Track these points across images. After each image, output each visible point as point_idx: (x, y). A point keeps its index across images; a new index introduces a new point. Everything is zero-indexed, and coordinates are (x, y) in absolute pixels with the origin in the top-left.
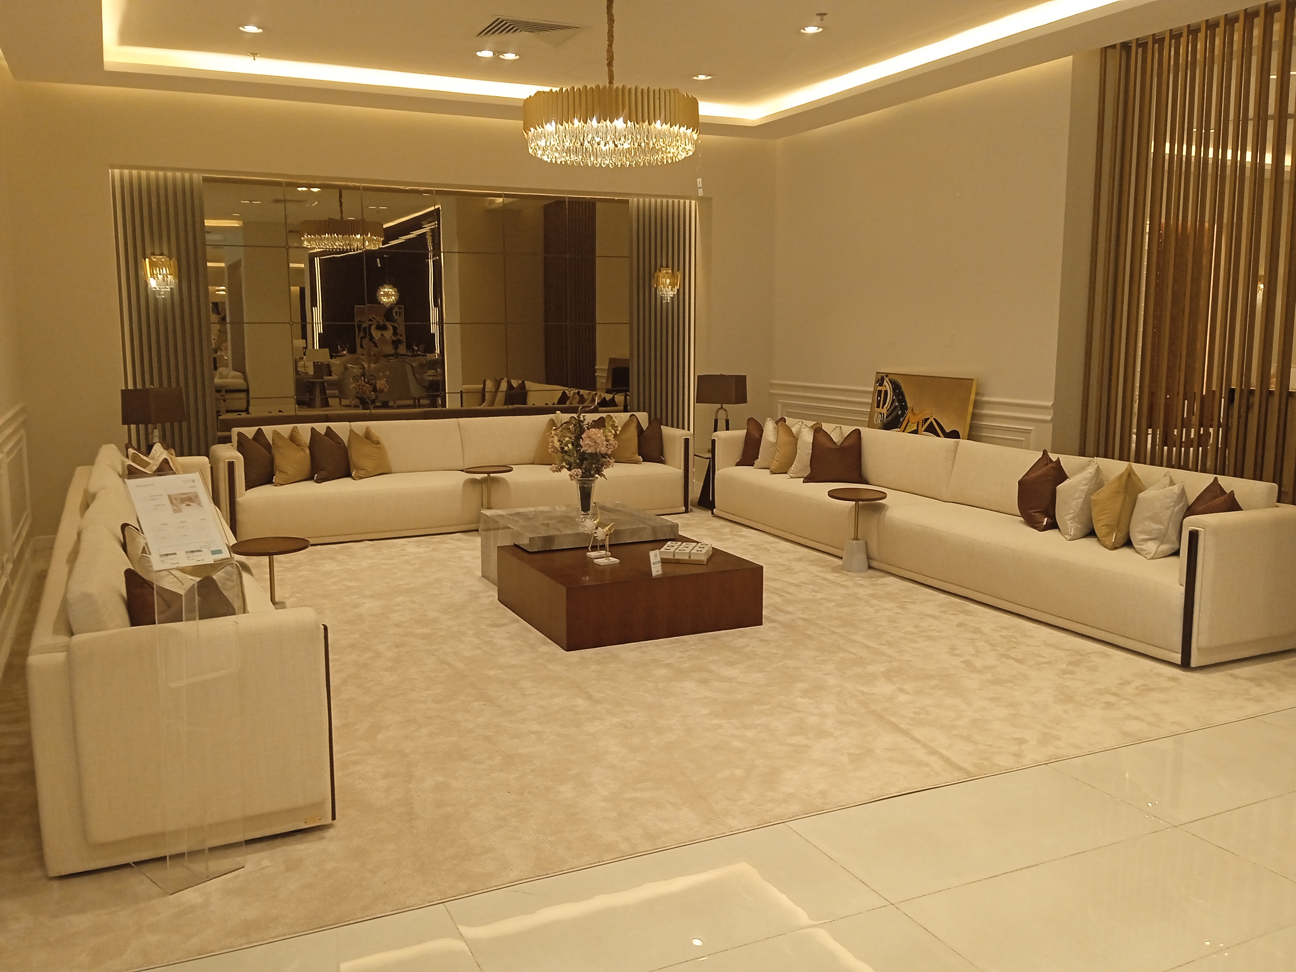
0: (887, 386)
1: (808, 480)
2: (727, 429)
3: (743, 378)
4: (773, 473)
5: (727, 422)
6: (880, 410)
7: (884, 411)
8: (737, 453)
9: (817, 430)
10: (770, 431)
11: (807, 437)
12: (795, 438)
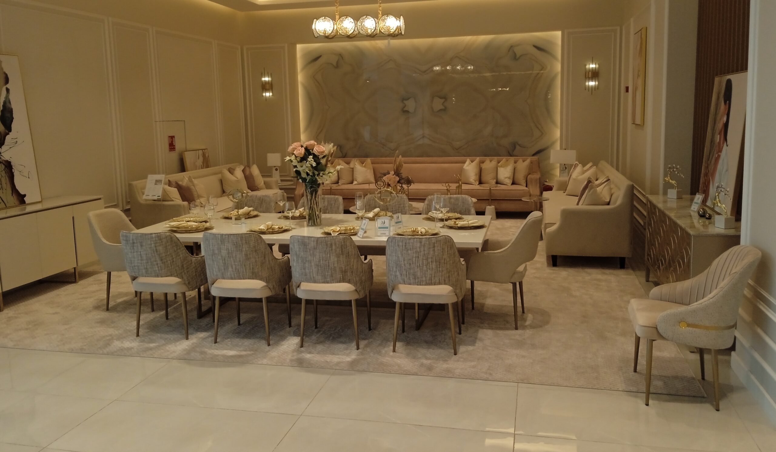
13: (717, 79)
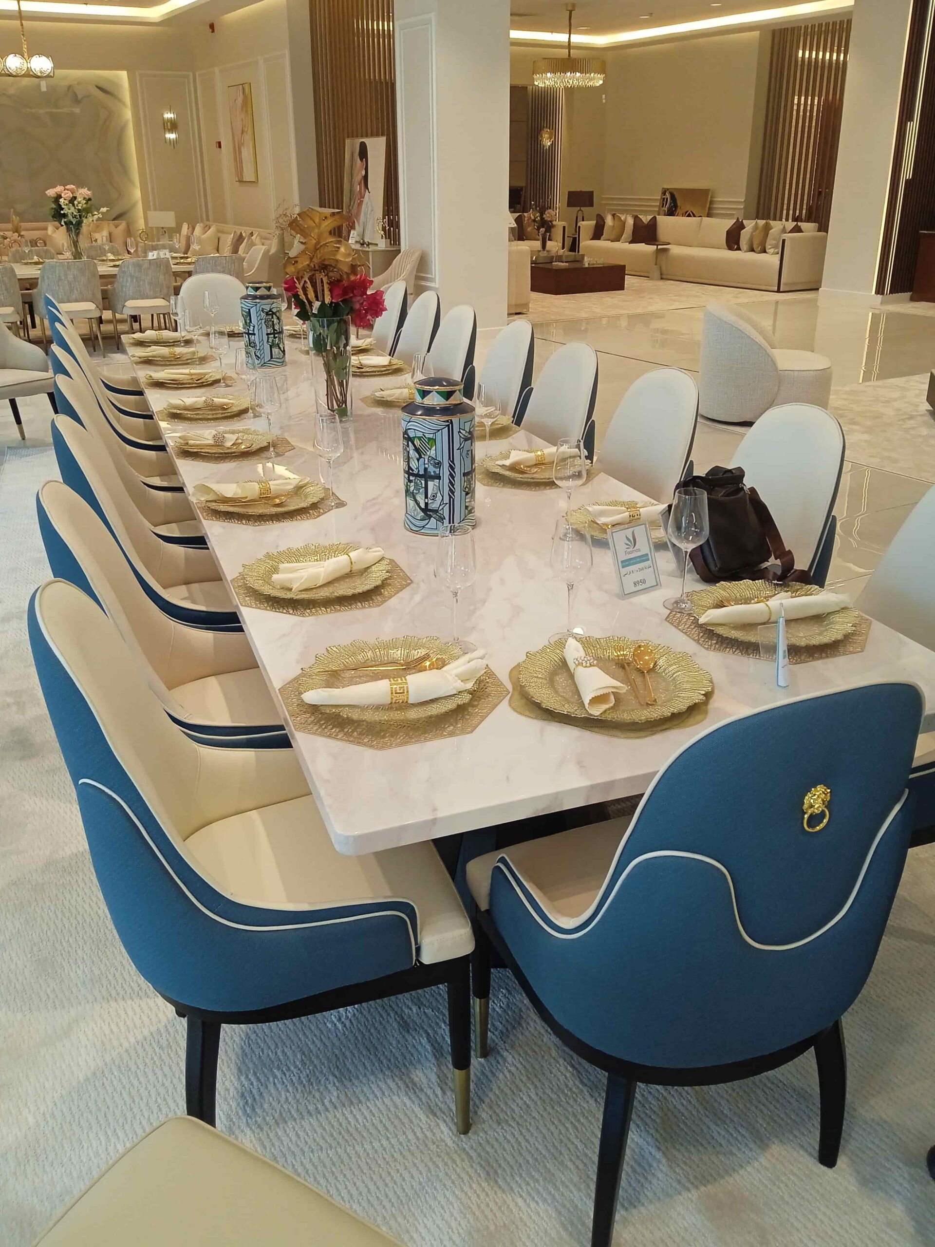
0: (668, 195)
1: (631, 242)
2: (583, 220)
3: (592, 192)
4: (612, 241)
5: (583, 217)
6: (664, 208)
7: (666, 209)
8: (591, 233)
9: (636, 218)
10: (609, 220)
11: (630, 221)
12: (623, 224)
13: (348, 142)
